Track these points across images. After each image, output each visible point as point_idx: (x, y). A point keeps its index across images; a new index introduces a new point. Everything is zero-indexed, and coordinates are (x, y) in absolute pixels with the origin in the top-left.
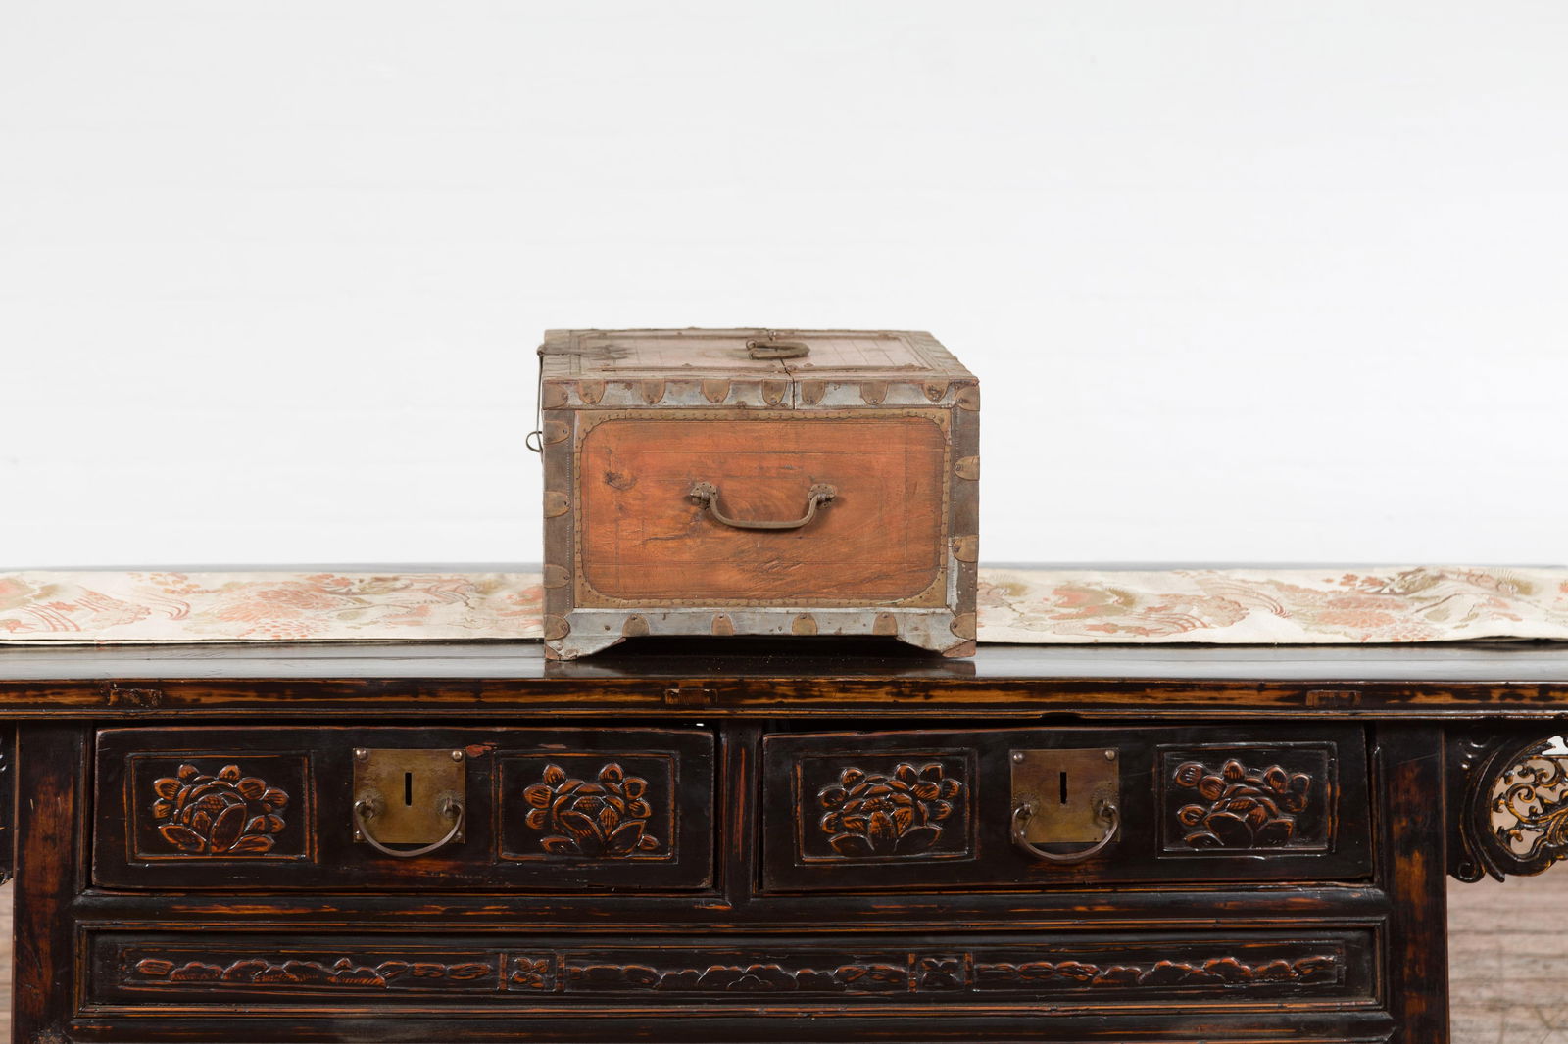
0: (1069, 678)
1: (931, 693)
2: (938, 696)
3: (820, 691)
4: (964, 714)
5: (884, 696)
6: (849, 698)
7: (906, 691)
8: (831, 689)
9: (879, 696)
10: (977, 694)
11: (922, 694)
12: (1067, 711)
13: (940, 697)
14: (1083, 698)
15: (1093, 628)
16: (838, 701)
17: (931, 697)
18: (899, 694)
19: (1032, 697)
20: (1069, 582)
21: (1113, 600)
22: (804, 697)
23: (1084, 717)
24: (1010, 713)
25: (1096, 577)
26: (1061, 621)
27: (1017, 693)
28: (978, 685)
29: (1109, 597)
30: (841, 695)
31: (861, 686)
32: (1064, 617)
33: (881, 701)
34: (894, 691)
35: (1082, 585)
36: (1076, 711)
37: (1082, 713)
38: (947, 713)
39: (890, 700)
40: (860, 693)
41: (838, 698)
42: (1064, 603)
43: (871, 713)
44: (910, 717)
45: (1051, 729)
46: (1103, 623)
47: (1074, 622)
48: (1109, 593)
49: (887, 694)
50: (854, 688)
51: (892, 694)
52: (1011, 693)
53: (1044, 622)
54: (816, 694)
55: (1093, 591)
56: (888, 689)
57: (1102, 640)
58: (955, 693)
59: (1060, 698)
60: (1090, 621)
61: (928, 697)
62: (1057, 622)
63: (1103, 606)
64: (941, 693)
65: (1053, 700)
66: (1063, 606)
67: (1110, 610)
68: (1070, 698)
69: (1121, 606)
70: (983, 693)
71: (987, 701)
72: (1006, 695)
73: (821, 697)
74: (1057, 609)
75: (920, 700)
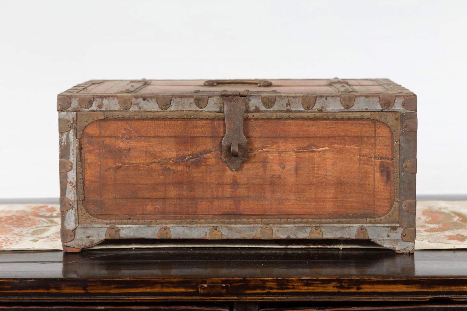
0: (446, 277)
1: (361, 286)
2: (365, 288)
3: (293, 285)
4: (381, 298)
5: (332, 288)
6: (311, 289)
7: (346, 285)
8: (300, 284)
9: (328, 288)
10: (389, 286)
11: (355, 287)
12: (444, 296)
13: (367, 288)
14: (454, 289)
15: (451, 238)
16: (304, 291)
17: (361, 288)
18: (342, 287)
19: (422, 288)
20: (429, 207)
21: (456, 219)
22: (283, 289)
23: (454, 300)
24: (409, 298)
25: (442, 204)
26: (432, 233)
27: (413, 286)
28: (390, 281)
29: (453, 217)
30: (306, 288)
31: (318, 282)
32: (432, 230)
33: (330, 291)
34: (338, 285)
35: (437, 209)
36: (450, 296)
37: (454, 297)
38: (371, 298)
39: (336, 290)
40: (317, 286)
41: (304, 289)
42: (429, 221)
43: (324, 298)
44: (348, 300)
45: (434, 306)
46: (455, 234)
47: (439, 234)
48: (453, 214)
49: (334, 287)
50: (313, 284)
51: (337, 287)
52: (410, 286)
53: (421, 234)
54: (291, 287)
55: (443, 213)
56: (334, 284)
57: (458, 247)
58: (375, 286)
59: (440, 289)
60: (448, 233)
61: (359, 288)
62: (429, 233)
63: (451, 223)
64: (367, 286)
65: (436, 290)
66: (429, 222)
67: (456, 226)
68: (446, 289)
69: (461, 223)
70: (393, 286)
71: (395, 290)
72: (407, 287)
73: (293, 288)
74: (427, 225)
75: (354, 290)
